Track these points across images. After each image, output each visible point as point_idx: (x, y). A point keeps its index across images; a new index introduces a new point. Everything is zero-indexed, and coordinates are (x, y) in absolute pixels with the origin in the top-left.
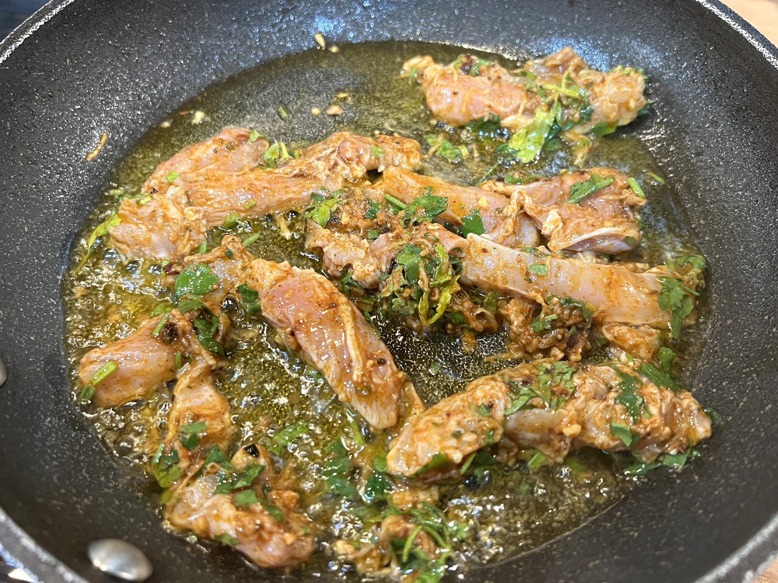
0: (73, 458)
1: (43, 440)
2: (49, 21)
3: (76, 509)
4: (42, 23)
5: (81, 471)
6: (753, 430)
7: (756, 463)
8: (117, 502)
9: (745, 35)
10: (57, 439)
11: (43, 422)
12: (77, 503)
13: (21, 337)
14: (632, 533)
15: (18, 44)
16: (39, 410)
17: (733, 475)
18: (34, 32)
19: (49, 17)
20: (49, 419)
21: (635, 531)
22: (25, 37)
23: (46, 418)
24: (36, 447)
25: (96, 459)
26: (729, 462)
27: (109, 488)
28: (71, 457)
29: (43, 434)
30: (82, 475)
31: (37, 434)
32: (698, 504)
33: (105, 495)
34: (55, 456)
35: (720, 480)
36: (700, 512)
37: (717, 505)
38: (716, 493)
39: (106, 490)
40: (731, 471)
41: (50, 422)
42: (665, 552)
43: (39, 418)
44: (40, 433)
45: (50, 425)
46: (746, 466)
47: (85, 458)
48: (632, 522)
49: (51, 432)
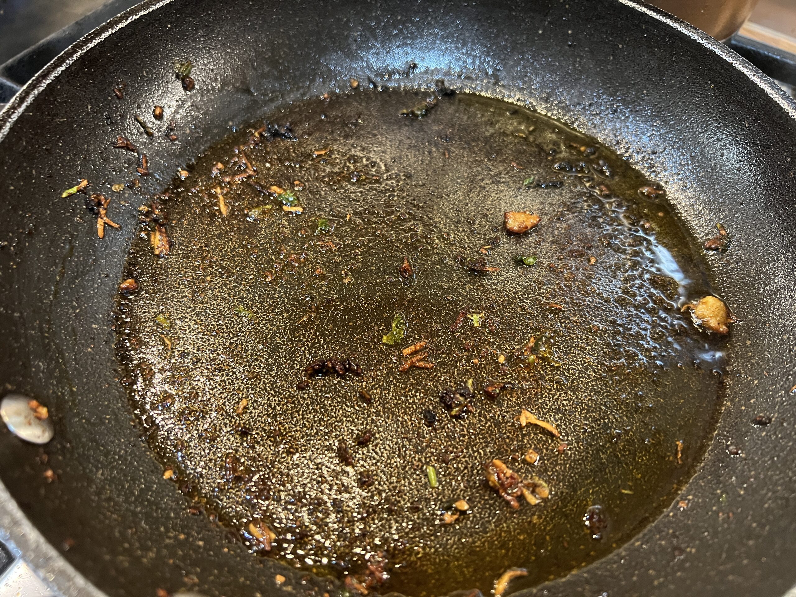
0: (130, 511)
1: (98, 494)
2: (70, 66)
3: (142, 562)
5: (139, 523)
8: (180, 553)
10: (111, 491)
11: (96, 474)
12: (142, 556)
13: (63, 389)
14: (688, 550)
16: (90, 462)
17: (779, 488)
18: (55, 77)
19: (70, 62)
20: (101, 472)
21: (692, 547)
22: (48, 82)
23: (97, 471)
24: (93, 501)
25: (152, 510)
26: (772, 476)
27: (170, 538)
28: (127, 510)
29: (97, 488)
30: (142, 527)
31: (92, 488)
32: (749, 518)
33: (166, 546)
35: (766, 494)
36: (754, 525)
37: (770, 517)
38: (766, 505)
39: (168, 541)
40: (776, 484)
41: (102, 474)
42: (729, 566)
43: (91, 471)
44: (94, 486)
45: (103, 478)
46: (791, 478)
47: (142, 509)
48: (687, 539)
49: (105, 484)
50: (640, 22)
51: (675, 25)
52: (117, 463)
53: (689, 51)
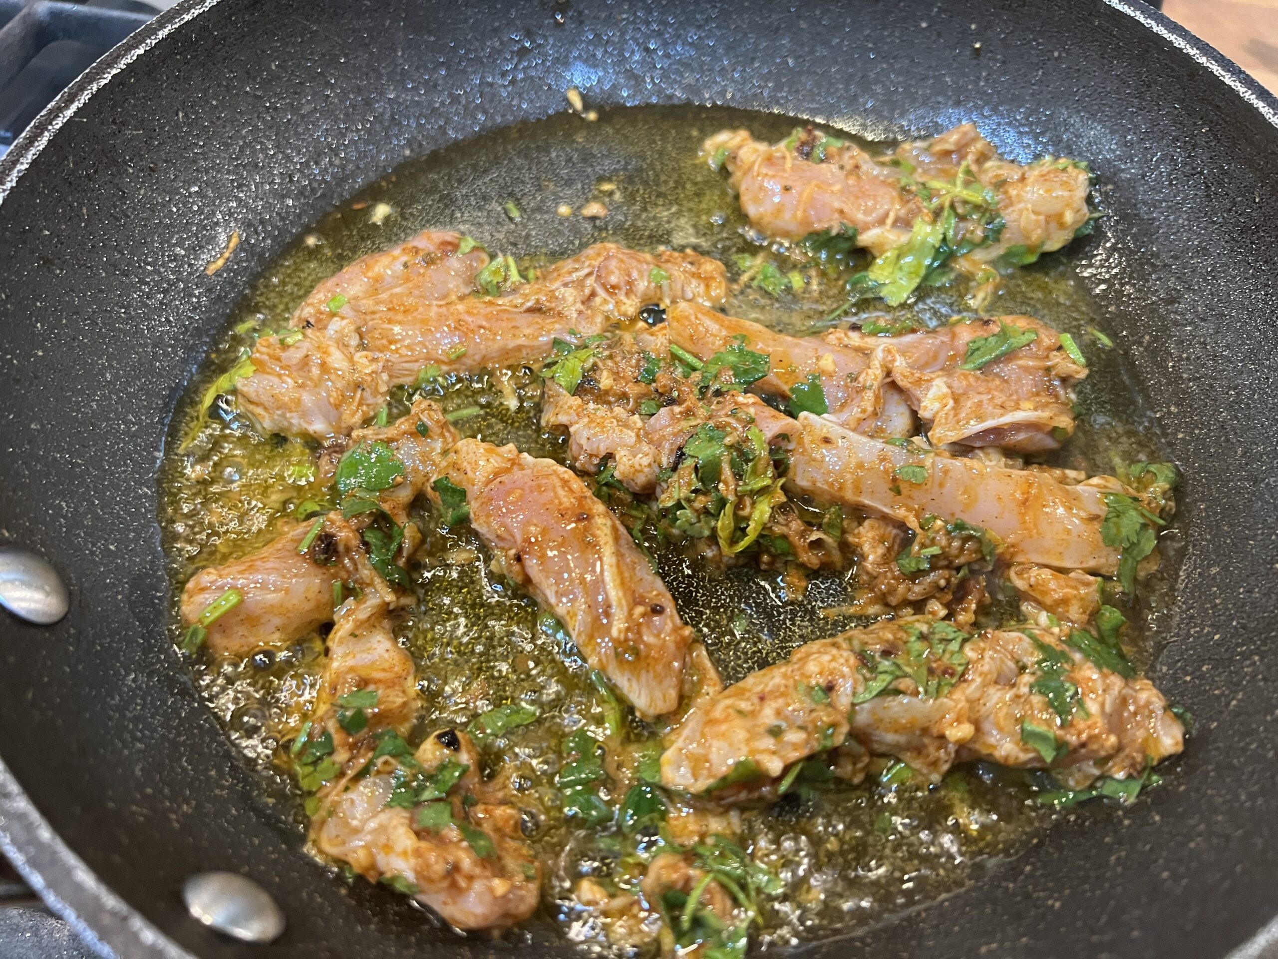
0: (167, 739)
1: (121, 709)
2: (152, 48)
3: (169, 820)
4: (141, 51)
5: (179, 759)
6: (1253, 746)
7: (1260, 801)
8: (234, 812)
9: (1261, 110)
10: (144, 706)
11: (124, 680)
12: (171, 810)
13: (94, 545)
14: (1050, 902)
15: (103, 82)
16: (118, 661)
17: (1220, 818)
18: (128, 65)
19: (152, 41)
20: (133, 676)
21: (1057, 900)
23: (128, 674)
24: (111, 719)
25: (204, 742)
26: (1213, 796)
27: (222, 788)
28: (164, 737)
29: (121, 699)
30: (181, 767)
31: (113, 699)
32: (1161, 862)
33: (215, 799)
34: (139, 734)
35: (1196, 826)
36: (1165, 874)
37: (1194, 865)
38: (1192, 845)
39: (217, 792)
40: (1216, 811)
41: (134, 681)
42: (1107, 938)
43: (117, 673)
44: (117, 698)
45: (134, 685)
46: (1242, 804)
47: (187, 739)
48: (1051, 885)
49: (135, 696)
50: (1090, 15)
51: (1149, 21)
52: (162, 666)
53: (1169, 67)
